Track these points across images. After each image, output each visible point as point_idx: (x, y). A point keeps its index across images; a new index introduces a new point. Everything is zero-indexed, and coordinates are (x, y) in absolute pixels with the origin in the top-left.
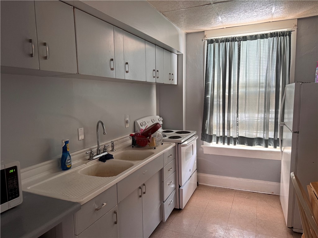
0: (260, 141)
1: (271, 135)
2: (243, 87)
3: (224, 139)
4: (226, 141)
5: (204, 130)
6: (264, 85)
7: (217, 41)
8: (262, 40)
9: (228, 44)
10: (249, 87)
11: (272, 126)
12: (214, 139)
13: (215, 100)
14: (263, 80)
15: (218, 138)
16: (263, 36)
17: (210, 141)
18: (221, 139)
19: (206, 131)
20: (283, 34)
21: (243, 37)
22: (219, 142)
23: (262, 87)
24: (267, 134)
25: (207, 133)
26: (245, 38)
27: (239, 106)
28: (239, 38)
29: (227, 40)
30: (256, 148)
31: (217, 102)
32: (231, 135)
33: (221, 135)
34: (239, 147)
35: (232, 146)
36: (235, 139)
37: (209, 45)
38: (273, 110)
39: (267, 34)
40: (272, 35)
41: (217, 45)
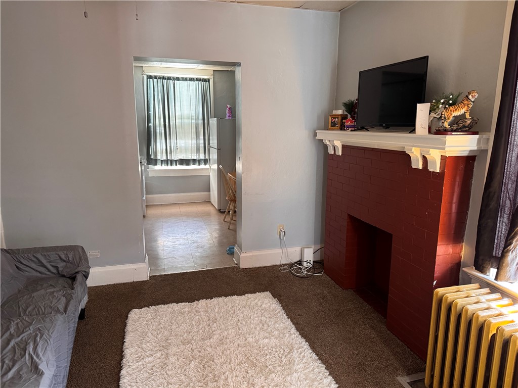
0: (194, 161)
1: (202, 157)
2: (179, 118)
3: (167, 162)
4: (169, 164)
5: (148, 155)
6: (195, 117)
7: (155, 77)
8: (190, 82)
9: (165, 81)
10: (184, 118)
11: (202, 150)
12: (159, 163)
13: (158, 128)
14: (193, 114)
15: (162, 161)
16: (191, 80)
17: (156, 164)
18: (164, 162)
19: (150, 156)
20: (205, 80)
21: (177, 78)
22: (163, 165)
23: (193, 119)
24: (199, 155)
25: (152, 157)
26: (178, 79)
27: (177, 134)
28: (173, 78)
29: (163, 78)
30: (192, 167)
31: (160, 130)
32: (173, 159)
33: (165, 158)
34: (179, 167)
35: (174, 167)
36: (176, 161)
37: (148, 79)
38: (202, 137)
39: (194, 78)
40: (198, 80)
41: (155, 80)
